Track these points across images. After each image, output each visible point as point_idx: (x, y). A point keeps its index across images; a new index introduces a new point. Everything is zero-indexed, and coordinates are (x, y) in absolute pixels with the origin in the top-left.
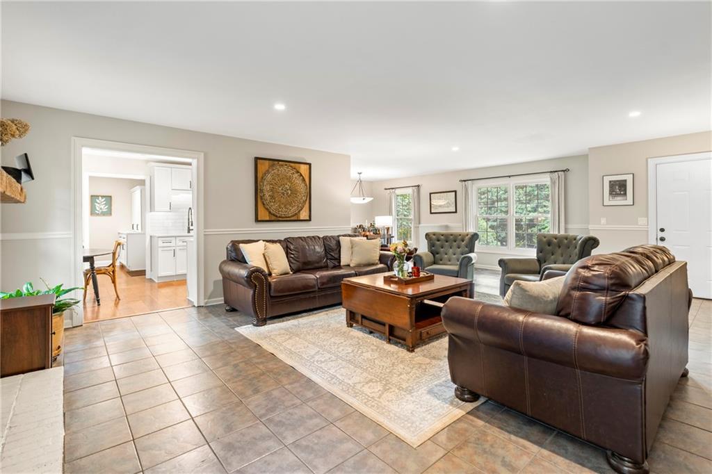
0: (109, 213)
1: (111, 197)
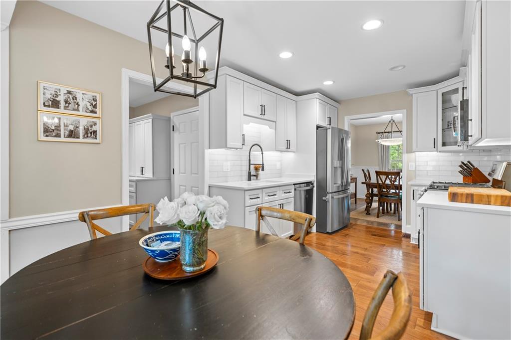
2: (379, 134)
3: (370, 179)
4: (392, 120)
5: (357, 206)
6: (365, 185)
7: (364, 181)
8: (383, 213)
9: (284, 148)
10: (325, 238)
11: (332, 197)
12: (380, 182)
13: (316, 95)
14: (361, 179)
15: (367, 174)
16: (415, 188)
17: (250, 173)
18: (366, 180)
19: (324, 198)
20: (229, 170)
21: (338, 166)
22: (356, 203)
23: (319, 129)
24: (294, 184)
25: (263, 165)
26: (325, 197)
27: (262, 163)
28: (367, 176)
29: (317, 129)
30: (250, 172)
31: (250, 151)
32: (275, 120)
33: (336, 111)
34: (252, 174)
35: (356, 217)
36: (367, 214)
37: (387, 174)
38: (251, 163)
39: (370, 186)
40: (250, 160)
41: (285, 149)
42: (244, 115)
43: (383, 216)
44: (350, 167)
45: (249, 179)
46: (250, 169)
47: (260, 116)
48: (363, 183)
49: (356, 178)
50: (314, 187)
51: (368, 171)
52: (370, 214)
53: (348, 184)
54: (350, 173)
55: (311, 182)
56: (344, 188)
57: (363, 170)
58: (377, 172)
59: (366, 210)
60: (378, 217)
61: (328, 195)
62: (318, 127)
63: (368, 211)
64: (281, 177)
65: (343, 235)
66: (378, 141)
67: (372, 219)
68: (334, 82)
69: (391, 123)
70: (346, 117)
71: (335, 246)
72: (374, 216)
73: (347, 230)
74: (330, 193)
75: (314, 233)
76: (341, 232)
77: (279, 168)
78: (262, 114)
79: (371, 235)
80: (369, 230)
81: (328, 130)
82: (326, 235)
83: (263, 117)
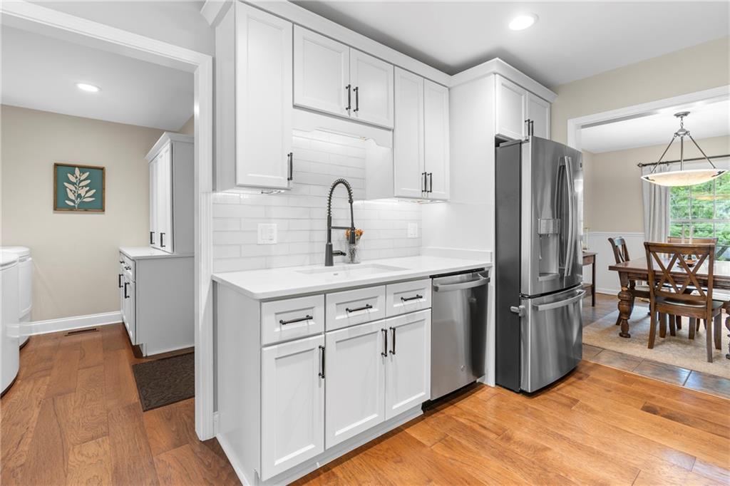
0: (98, 205)
1: (102, 169)
2: (644, 168)
3: (627, 259)
4: (682, 130)
5: (598, 312)
6: (616, 273)
7: (614, 263)
8: (663, 334)
9: (417, 189)
10: (516, 410)
11: (535, 308)
12: (656, 267)
13: (495, 64)
14: (606, 259)
15: (620, 247)
17: (329, 247)
18: (618, 262)
19: (514, 308)
20: (275, 241)
21: (551, 231)
22: (593, 304)
23: (501, 145)
24: (432, 277)
25: (353, 228)
26: (517, 306)
27: (350, 226)
28: (621, 252)
29: (497, 145)
30: (331, 246)
31: (330, 198)
32: (391, 126)
33: (547, 110)
34: (335, 249)
35: (596, 344)
36: (621, 335)
37: (675, 251)
38: (332, 225)
39: (628, 276)
40: (330, 219)
41: (419, 194)
42: (295, 106)
43: (663, 342)
44: (581, 232)
45: (329, 262)
46: (329, 240)
47: (345, 113)
48: (611, 268)
49: (594, 256)
50: (489, 280)
51: (622, 241)
52: (628, 336)
53: (576, 269)
54: (581, 245)
55: (482, 269)
56: (567, 284)
57: (611, 240)
58: (647, 246)
59: (618, 324)
60: (651, 346)
61: (523, 301)
62: (498, 142)
63: (624, 327)
64: (419, 255)
65: (564, 400)
66: (647, 178)
67: (637, 350)
68: (537, 17)
69: (678, 139)
70: (572, 120)
71: (539, 447)
72: (641, 343)
73: (574, 384)
74: (529, 297)
75: (489, 389)
76: (558, 390)
77: (413, 236)
78: (349, 108)
79: (642, 409)
80: (634, 387)
81: (523, 145)
82: (520, 398)
83: (353, 115)
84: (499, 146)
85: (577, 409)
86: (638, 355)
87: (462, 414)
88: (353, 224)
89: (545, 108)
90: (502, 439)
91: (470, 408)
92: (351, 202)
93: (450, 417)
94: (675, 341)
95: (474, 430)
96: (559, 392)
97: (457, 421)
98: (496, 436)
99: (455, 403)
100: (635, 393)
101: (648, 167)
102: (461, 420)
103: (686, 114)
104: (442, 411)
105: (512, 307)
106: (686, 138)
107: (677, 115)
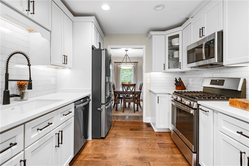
4: (126, 54)
13: (93, 19)
16: (159, 95)
21: (108, 81)
24: (74, 102)
25: (30, 80)
26: (100, 108)
27: (29, 79)
31: (8, 62)
36: (116, 110)
38: (10, 79)
39: (117, 93)
40: (7, 75)
41: (61, 64)
45: (6, 102)
46: (7, 88)
47: (26, 13)
50: (90, 100)
60: (123, 112)
61: (102, 106)
63: (116, 108)
64: (56, 92)
65: (113, 136)
66: (120, 66)
67: (121, 114)
68: (111, 7)
69: (126, 56)
70: (109, 46)
71: (115, 155)
72: (121, 112)
73: (113, 129)
74: (104, 104)
75: (90, 141)
76: (110, 133)
77: (53, 84)
78: (29, 10)
79: (130, 130)
80: (126, 125)
81: (102, 51)
82: (101, 141)
83: (30, 16)
84: (93, 49)
85: (117, 137)
86: (122, 115)
87: (86, 156)
88: (30, 78)
89: (102, 40)
90: (103, 159)
91: (87, 152)
92: (29, 65)
93: (81, 161)
94: (126, 109)
95: (93, 161)
96: (111, 133)
97: (85, 161)
98: (101, 159)
99: (81, 153)
100: (127, 126)
101: (116, 63)
102: (86, 159)
103: (127, 51)
104: (77, 160)
105: (98, 109)
106: (127, 56)
107: (126, 51)
